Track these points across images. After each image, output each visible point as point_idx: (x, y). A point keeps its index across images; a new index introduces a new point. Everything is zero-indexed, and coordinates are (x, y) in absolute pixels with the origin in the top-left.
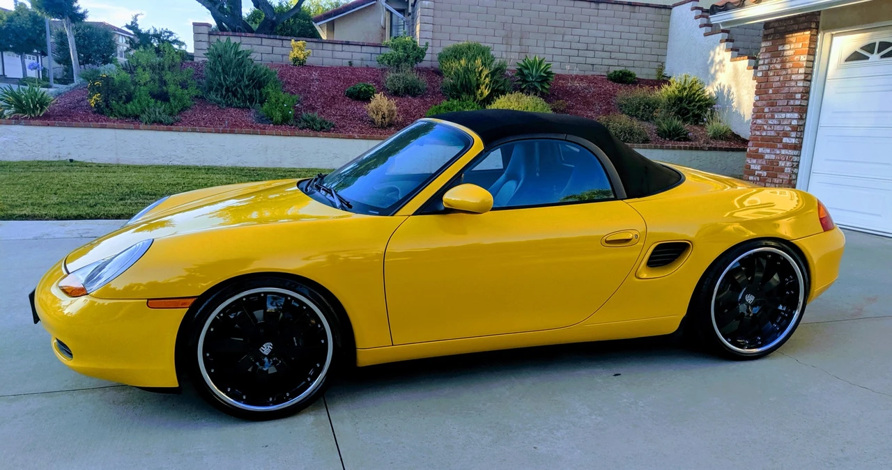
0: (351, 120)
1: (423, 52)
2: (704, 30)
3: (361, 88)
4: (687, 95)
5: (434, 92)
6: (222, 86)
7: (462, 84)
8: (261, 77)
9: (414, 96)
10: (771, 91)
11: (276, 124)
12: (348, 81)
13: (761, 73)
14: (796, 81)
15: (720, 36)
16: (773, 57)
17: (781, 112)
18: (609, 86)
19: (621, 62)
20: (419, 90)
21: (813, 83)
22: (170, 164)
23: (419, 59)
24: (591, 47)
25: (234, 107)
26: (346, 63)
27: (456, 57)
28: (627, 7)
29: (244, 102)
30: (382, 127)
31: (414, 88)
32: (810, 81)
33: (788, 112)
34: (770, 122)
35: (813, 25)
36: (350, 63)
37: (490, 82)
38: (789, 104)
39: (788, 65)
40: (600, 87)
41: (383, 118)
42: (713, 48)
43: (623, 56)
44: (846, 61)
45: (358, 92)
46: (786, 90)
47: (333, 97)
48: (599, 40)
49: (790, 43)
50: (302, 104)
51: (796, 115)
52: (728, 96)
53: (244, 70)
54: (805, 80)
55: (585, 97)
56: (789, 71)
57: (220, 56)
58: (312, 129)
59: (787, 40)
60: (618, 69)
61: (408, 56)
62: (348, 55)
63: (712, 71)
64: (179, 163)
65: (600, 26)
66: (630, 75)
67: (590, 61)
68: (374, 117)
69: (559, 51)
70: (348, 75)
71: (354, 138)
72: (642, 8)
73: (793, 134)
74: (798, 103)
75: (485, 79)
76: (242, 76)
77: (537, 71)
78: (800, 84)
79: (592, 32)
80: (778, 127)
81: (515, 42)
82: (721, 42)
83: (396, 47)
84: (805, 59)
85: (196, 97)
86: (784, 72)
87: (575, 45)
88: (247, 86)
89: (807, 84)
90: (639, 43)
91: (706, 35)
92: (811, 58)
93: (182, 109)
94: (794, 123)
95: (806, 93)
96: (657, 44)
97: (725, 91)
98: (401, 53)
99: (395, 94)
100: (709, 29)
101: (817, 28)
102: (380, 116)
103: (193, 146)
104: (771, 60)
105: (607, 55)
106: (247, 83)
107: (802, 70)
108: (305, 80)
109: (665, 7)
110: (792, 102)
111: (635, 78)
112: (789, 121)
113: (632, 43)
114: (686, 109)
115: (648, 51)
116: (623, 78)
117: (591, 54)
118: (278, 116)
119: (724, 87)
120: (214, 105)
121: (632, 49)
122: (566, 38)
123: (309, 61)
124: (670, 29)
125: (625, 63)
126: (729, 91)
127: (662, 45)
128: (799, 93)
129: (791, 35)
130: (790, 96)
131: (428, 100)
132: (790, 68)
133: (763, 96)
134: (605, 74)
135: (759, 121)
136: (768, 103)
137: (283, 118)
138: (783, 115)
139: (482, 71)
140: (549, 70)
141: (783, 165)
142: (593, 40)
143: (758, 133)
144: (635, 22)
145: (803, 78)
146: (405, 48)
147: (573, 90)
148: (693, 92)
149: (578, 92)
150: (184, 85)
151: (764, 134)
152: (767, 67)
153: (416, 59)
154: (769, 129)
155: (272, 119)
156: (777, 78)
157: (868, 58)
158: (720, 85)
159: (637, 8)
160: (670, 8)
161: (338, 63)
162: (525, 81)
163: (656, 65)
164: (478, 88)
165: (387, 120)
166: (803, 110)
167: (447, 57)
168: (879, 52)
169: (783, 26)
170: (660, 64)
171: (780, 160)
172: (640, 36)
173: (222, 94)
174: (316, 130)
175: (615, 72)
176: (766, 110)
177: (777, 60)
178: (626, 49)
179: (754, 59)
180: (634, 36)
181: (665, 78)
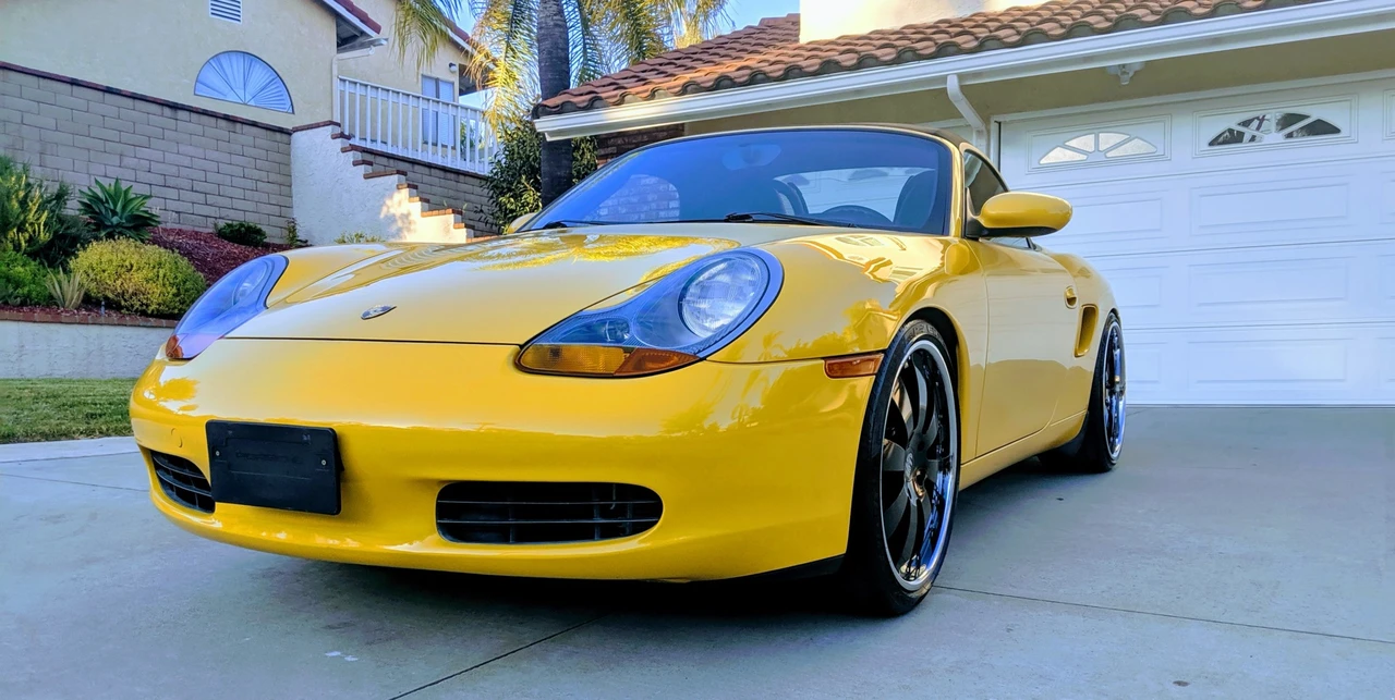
2: (362, 169)
15: (395, 178)
18: (230, 248)
19: (224, 213)
24: (171, 182)
28: (223, 123)
37: (49, 218)
40: (216, 248)
42: (386, 197)
43: (227, 202)
48: (184, 172)
55: (203, 260)
65: (183, 148)
66: (259, 232)
72: (246, 128)
75: (37, 213)
77: (124, 208)
79: (170, 157)
82: (399, 187)
90: (249, 184)
91: (367, 177)
96: (276, 187)
100: (369, 169)
105: (201, 198)
109: (281, 130)
111: (265, 237)
113: (239, 182)
115: (264, 197)
116: (248, 237)
117: (172, 193)
121: (238, 193)
122: (126, 161)
124: (292, 166)
127: (285, 190)
134: (212, 229)
139: (26, 197)
140: (143, 208)
142: (174, 170)
144: (238, 148)
159: (239, 125)
160: (288, 133)
162: (102, 225)
170: (290, 219)
172: (248, 172)
175: (229, 225)
178: (229, 191)
179: (460, 213)
180: (239, 171)
181: (299, 243)
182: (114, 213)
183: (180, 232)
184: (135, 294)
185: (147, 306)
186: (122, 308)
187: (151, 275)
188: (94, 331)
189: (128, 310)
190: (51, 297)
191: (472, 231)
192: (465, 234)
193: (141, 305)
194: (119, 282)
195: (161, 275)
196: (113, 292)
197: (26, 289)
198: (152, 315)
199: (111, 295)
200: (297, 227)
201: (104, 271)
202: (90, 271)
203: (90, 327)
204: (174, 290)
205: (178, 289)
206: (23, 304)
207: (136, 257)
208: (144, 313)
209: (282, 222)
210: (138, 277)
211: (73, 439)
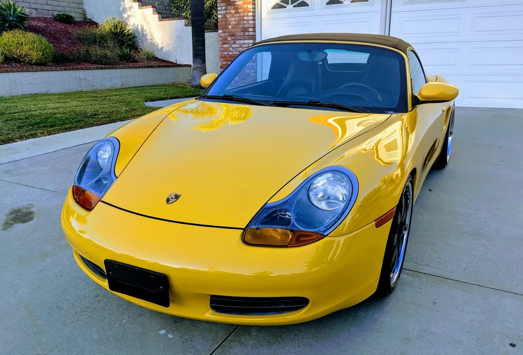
4: (120, 31)
10: (230, 27)
13: (221, 15)
14: (248, 20)
16: (227, 5)
17: (240, 39)
18: (60, 26)
19: (56, 8)
21: (256, 21)
33: (245, 39)
34: (234, 46)
38: (245, 34)
39: (239, 11)
40: (55, 26)
43: (57, 3)
44: (272, 8)
46: (241, 26)
51: (252, 41)
52: (142, 32)
54: (253, 20)
55: (50, 33)
56: (242, 14)
63: (125, 15)
66: (71, 17)
74: (251, 34)
77: (14, 13)
78: (251, 22)
80: (240, 48)
84: (252, 7)
86: (238, 15)
92: (254, 6)
97: (139, 29)
104: (227, 7)
107: (250, 14)
110: (247, 33)
111: (75, 20)
112: (247, 45)
114: (122, 41)
116: (67, 20)
119: (138, 26)
126: (142, 29)
128: (251, 28)
130: (245, 30)
132: (241, 12)
133: (225, 30)
134: (52, 17)
135: (225, 46)
136: (229, 34)
138: (242, 42)
141: (248, 72)
143: (226, 53)
145: (252, 18)
147: (39, 28)
148: (122, 29)
149: (44, 30)
151: (231, 53)
152: (225, 11)
154: (233, 50)
156: (234, 19)
157: (286, 7)
166: (253, 38)
168: (292, 4)
170: (83, 10)
171: (246, 69)
175: (59, 15)
176: (229, 39)
177: (231, 7)
179: (155, 7)
181: (88, 20)
182: (10, 15)
183: (39, 19)
184: (25, 56)
185: (31, 60)
186: (21, 61)
187: (31, 47)
188: (11, 75)
189: (24, 63)
191: (161, 15)
193: (29, 60)
194: (18, 51)
195: (35, 47)
196: (16, 55)
198: (34, 64)
199: (15, 56)
200: (87, 13)
201: (11, 46)
202: (5, 46)
203: (10, 73)
204: (42, 53)
205: (43, 52)
207: (24, 39)
208: (30, 64)
209: (80, 11)
210: (26, 48)
211: (15, 142)
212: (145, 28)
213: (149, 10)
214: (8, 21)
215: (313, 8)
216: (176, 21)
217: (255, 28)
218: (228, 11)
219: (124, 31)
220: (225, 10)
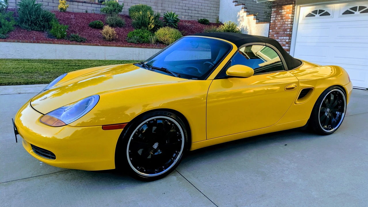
0: (93, 37)
1: (122, 8)
2: (235, 3)
3: (97, 23)
4: (231, 30)
5: (129, 25)
6: (29, 21)
7: (141, 23)
8: (48, 16)
9: (120, 27)
10: (277, 28)
11: (58, 38)
12: (88, 20)
13: (272, 21)
14: (287, 24)
15: (241, 6)
16: (277, 14)
17: (281, 36)
18: (200, 25)
19: (202, 15)
20: (123, 25)
21: (294, 25)
22: (6, 58)
23: (120, 11)
24: (190, 8)
25: (35, 31)
26: (84, 11)
27: (137, 11)
29: (40, 28)
30: (109, 40)
31: (120, 24)
32: (293, 24)
33: (284, 36)
35: (293, 3)
36: (86, 11)
37: (154, 22)
38: (285, 33)
39: (284, 18)
40: (196, 26)
41: (110, 36)
42: (239, 11)
43: (203, 13)
44: (306, 17)
45: (95, 25)
46: (283, 28)
47: (83, 27)
48: (194, 6)
49: (284, 9)
50: (69, 30)
51: (288, 38)
52: (246, 30)
53: (40, 13)
54: (291, 24)
55: (191, 29)
56: (284, 20)
57: (27, 6)
58: (77, 41)
59: (283, 8)
60: (203, 18)
61: (115, 9)
62: (85, 8)
63: (239, 20)
64: (11, 58)
66: (207, 21)
67: (190, 14)
68: (105, 36)
69: (178, 10)
70: (88, 17)
71: (98, 46)
73: (287, 45)
74: (288, 33)
75: (152, 20)
76: (39, 16)
77: (172, 18)
78: (289, 25)
79: (190, 3)
81: (160, 5)
82: (242, 8)
83: (109, 5)
84: (291, 16)
85: (15, 25)
86: (282, 21)
87: (184, 8)
88: (41, 21)
89: (291, 25)
90: (209, 8)
91: (236, 5)
92: (293, 15)
93: (9, 31)
94: (287, 41)
95: (291, 29)
96: (215, 8)
98: (111, 7)
99: (112, 26)
100: (237, 3)
101: (295, 4)
102: (108, 36)
103: (18, 49)
104: (276, 16)
105: (197, 12)
106: (42, 19)
107: (290, 20)
108: (68, 18)
110: (286, 33)
111: (209, 22)
112: (285, 40)
113: (206, 8)
115: (212, 11)
116: (204, 22)
117: (190, 11)
118: (59, 35)
119: (244, 27)
120: (24, 30)
121: (206, 10)
122: (181, 4)
123: (68, 10)
124: (220, 2)
125: (204, 16)
126: (246, 28)
127: (218, 9)
128: (289, 29)
129: (284, 6)
130: (285, 30)
131: (127, 29)
132: (284, 19)
133: (274, 30)
134: (197, 20)
136: (276, 33)
137: (62, 36)
138: (282, 38)
139: (150, 17)
140: (177, 18)
142: (191, 6)
145: (290, 23)
146: (113, 6)
147: (186, 26)
148: (233, 28)
149: (188, 28)
150: (8, 19)
153: (119, 11)
155: (56, 36)
156: (279, 23)
157: (315, 16)
158: (242, 26)
161: (81, 11)
162: (167, 22)
163: (216, 17)
164: (149, 24)
165: (111, 37)
166: (290, 36)
167: (133, 10)
168: (319, 14)
169: (281, 3)
170: (218, 17)
172: (209, 5)
173: (29, 25)
174: (79, 42)
175: (201, 19)
176: (275, 36)
177: (279, 16)
178: (203, 10)
179: (256, 15)
180: (207, 5)
181: (219, 23)
182: (170, 19)
183: (189, 22)
184: (166, 41)
186: (164, 43)
189: (165, 44)
190: (149, 41)
191: (258, 20)
192: (256, 21)
193: (168, 43)
194: (164, 38)
197: (144, 40)
199: (162, 41)
200: (220, 19)
201: (161, 35)
206: (143, 43)
210: (167, 36)
212: (248, 28)
213: (252, 17)
214: (168, 22)
215: (333, 16)
216: (265, 24)
217: (292, 29)
218: (277, 18)
219: (234, 29)
220: (275, 17)
